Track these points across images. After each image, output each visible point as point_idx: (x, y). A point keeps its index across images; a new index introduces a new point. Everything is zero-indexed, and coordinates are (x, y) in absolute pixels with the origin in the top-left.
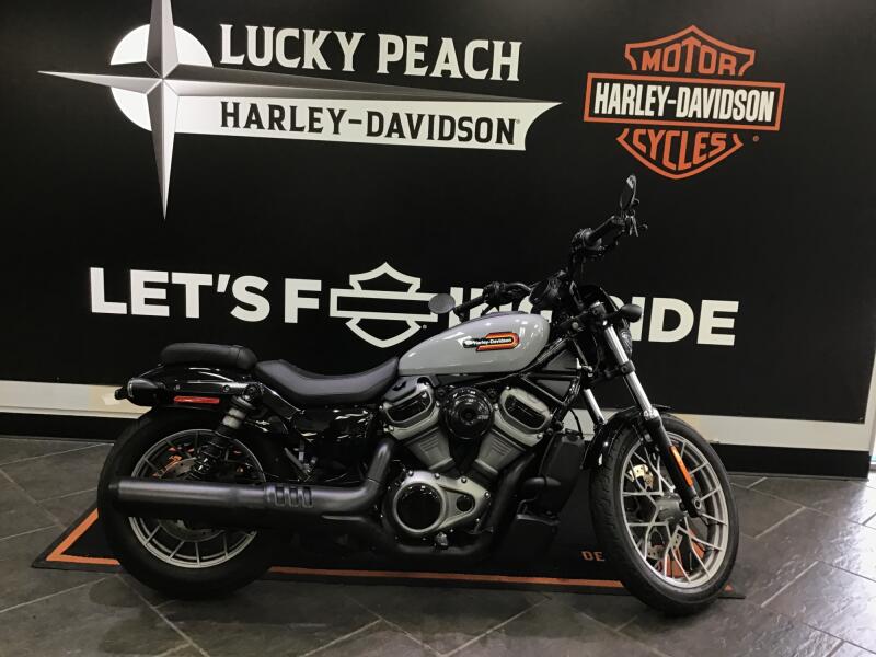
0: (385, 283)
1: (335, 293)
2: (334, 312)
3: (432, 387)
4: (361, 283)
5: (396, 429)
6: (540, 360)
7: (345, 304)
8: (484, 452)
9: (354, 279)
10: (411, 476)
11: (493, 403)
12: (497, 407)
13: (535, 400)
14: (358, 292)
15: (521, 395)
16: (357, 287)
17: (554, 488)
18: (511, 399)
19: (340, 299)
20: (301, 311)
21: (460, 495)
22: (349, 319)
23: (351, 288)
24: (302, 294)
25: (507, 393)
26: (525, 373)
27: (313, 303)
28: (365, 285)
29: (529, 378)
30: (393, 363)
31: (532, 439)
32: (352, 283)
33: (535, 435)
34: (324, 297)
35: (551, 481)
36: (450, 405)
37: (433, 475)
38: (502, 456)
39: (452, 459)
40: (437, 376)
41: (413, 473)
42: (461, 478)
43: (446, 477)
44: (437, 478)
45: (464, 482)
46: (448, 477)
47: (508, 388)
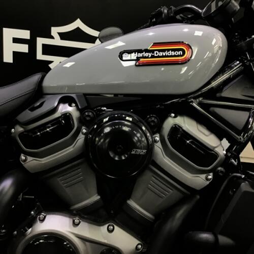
0: (77, 35)
1: (40, 41)
2: (40, 56)
3: (78, 109)
4: (60, 34)
5: (30, 159)
6: (214, 84)
7: (47, 49)
8: (138, 192)
9: (55, 31)
10: (42, 220)
11: (153, 133)
12: (158, 139)
13: (206, 132)
14: (57, 42)
15: (188, 125)
16: (57, 37)
17: (226, 247)
18: (176, 129)
19: (44, 46)
20: (15, 54)
21: (104, 248)
22: (51, 62)
23: (52, 38)
24: (16, 40)
25: (171, 121)
26: (195, 98)
27: (24, 48)
28: (63, 36)
29: (200, 104)
30: (36, 78)
31: (200, 180)
32: (53, 34)
33: (203, 176)
34: (32, 43)
35: (223, 240)
36: (98, 132)
37: (72, 221)
38: (160, 198)
39: (99, 197)
40: (85, 95)
41: (45, 217)
42: (107, 225)
43: (88, 223)
44: (75, 225)
45: (110, 231)
46: (91, 223)
47: (173, 115)
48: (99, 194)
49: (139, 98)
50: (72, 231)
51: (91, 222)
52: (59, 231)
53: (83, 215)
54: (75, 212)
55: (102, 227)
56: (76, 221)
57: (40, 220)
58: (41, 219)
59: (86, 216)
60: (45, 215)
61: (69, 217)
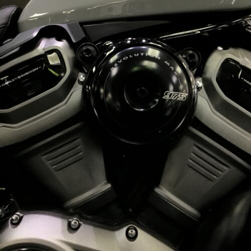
37: (66, 223)
38: (210, 181)
39: (109, 186)
40: (82, 24)
41: (21, 218)
42: (125, 229)
43: (94, 226)
44: (72, 229)
45: (132, 238)
46: (98, 227)
47: (220, 48)
48: (109, 180)
49: (166, 22)
50: (66, 240)
51: (99, 224)
52: (44, 241)
53: (85, 216)
54: (71, 211)
55: (117, 233)
56: (73, 223)
57: (12, 223)
58: (14, 222)
59: (89, 217)
60: (22, 215)
61: (62, 218)
